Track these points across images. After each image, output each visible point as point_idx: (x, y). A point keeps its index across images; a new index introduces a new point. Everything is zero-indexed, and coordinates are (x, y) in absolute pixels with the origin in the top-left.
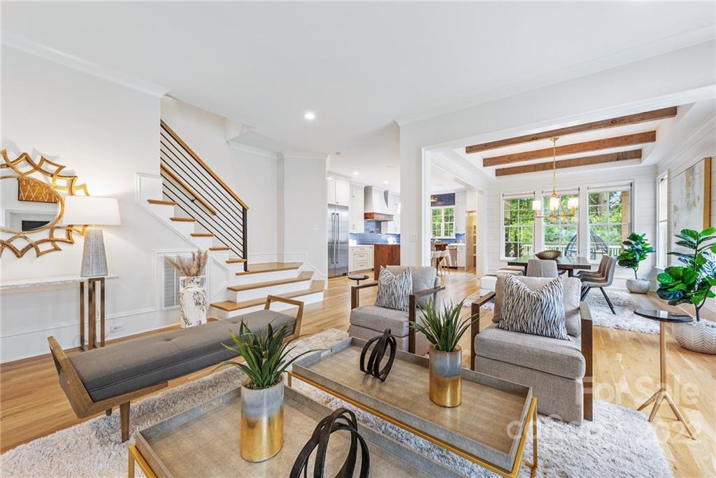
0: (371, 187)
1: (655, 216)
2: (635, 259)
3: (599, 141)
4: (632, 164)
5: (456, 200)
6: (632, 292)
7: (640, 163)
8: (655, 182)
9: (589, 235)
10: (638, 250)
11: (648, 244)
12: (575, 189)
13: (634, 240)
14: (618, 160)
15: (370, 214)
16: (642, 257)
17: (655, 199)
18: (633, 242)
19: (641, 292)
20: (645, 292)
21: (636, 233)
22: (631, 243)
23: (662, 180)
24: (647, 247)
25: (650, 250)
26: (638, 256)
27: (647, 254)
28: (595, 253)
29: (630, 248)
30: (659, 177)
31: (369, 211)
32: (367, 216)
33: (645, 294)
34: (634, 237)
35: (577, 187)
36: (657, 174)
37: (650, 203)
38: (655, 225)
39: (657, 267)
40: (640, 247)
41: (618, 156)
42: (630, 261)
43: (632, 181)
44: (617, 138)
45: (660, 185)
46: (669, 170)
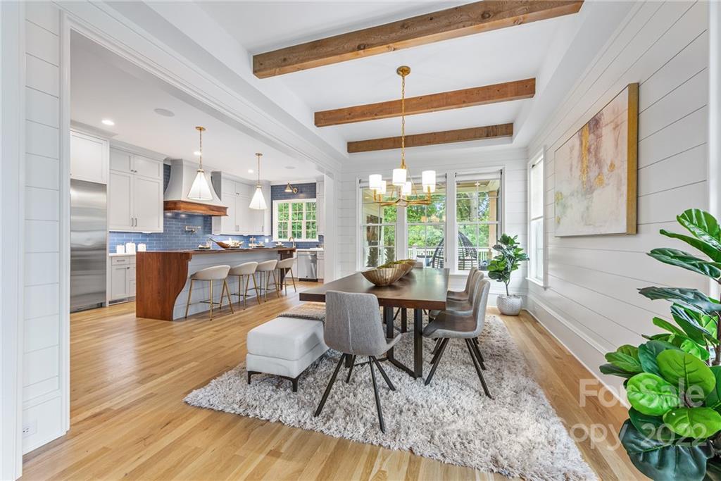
0: (181, 160)
1: (526, 213)
2: (506, 269)
3: (466, 91)
4: (502, 144)
5: (317, 191)
6: (503, 314)
7: (512, 142)
8: (526, 170)
9: (457, 235)
10: (510, 257)
11: (521, 250)
12: (442, 176)
13: (505, 244)
14: (488, 136)
15: (175, 203)
16: (514, 267)
17: (526, 191)
18: (505, 247)
19: (513, 313)
20: (517, 313)
21: (508, 235)
22: (502, 248)
23: (533, 166)
24: (520, 253)
25: (522, 258)
26: (510, 266)
27: (519, 262)
28: (464, 260)
29: (501, 254)
30: (530, 163)
31: (173, 197)
32: (168, 206)
33: (517, 315)
34: (506, 240)
35: (444, 174)
36: (527, 159)
37: (520, 196)
38: (526, 224)
39: (528, 278)
40: (511, 253)
41: (488, 131)
42: (501, 272)
43: (501, 168)
44: (488, 88)
45: (532, 172)
46: (545, 147)
